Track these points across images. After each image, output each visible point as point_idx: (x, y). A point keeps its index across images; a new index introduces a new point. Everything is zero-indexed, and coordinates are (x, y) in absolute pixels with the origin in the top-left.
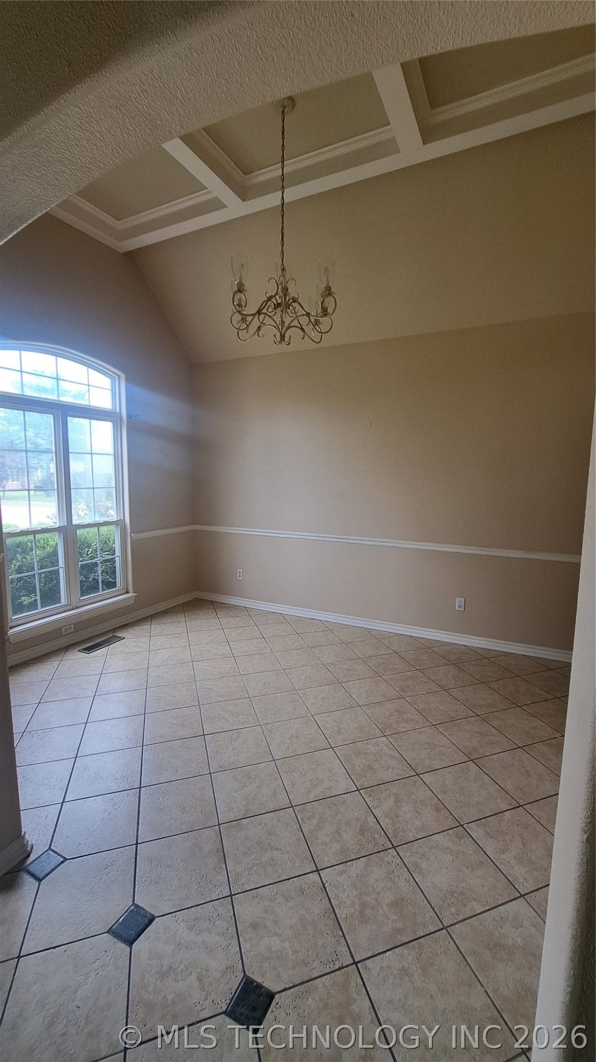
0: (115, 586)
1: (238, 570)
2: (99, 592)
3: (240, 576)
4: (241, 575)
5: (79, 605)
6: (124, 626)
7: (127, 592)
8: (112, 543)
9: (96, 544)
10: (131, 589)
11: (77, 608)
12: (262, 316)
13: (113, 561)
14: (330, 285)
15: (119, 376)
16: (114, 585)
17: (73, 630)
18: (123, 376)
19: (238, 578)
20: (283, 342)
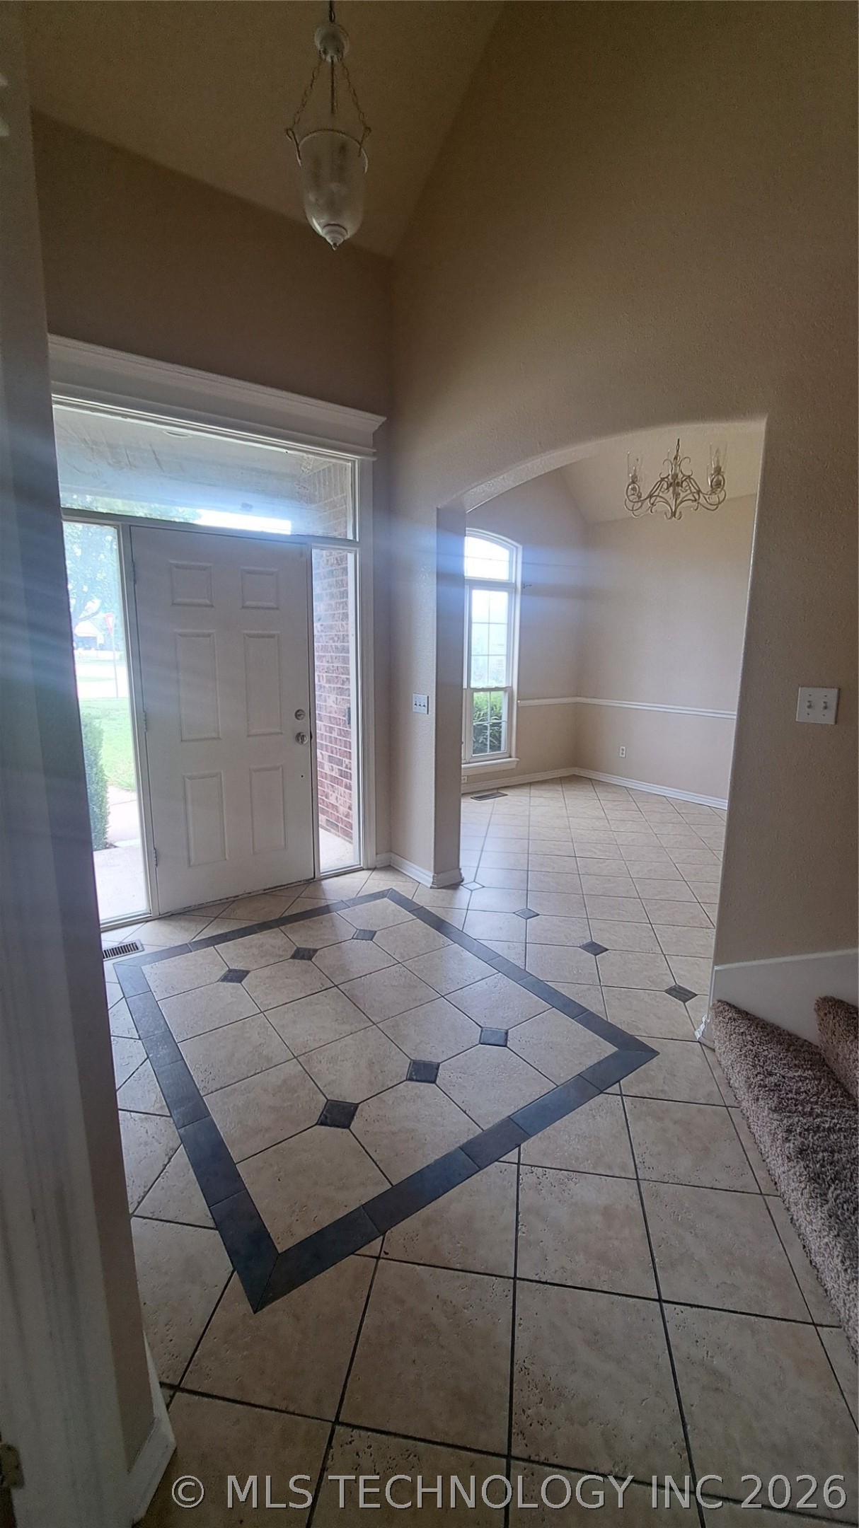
0: (500, 750)
1: (621, 747)
2: (486, 752)
3: (622, 754)
4: (624, 752)
5: (471, 761)
6: (506, 787)
7: (510, 757)
8: (498, 709)
9: (486, 709)
10: (513, 754)
11: (469, 763)
12: (653, 499)
13: (498, 725)
14: (721, 465)
15: (517, 548)
16: (499, 748)
17: (466, 781)
18: (520, 547)
19: (621, 755)
20: (673, 518)
